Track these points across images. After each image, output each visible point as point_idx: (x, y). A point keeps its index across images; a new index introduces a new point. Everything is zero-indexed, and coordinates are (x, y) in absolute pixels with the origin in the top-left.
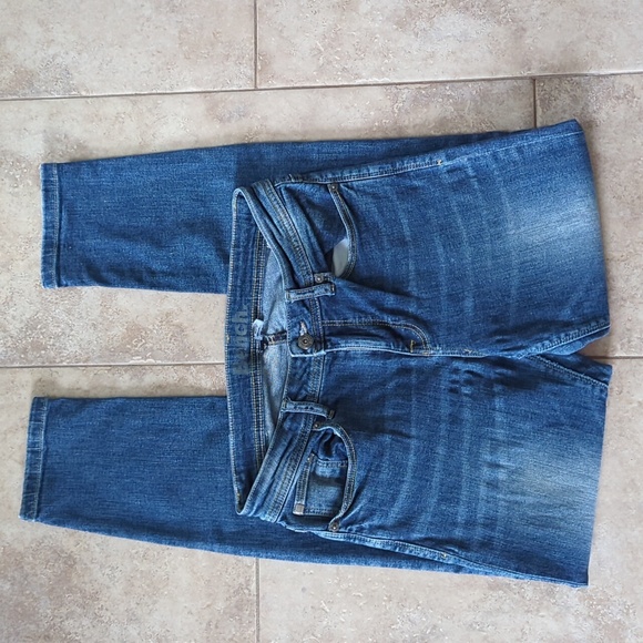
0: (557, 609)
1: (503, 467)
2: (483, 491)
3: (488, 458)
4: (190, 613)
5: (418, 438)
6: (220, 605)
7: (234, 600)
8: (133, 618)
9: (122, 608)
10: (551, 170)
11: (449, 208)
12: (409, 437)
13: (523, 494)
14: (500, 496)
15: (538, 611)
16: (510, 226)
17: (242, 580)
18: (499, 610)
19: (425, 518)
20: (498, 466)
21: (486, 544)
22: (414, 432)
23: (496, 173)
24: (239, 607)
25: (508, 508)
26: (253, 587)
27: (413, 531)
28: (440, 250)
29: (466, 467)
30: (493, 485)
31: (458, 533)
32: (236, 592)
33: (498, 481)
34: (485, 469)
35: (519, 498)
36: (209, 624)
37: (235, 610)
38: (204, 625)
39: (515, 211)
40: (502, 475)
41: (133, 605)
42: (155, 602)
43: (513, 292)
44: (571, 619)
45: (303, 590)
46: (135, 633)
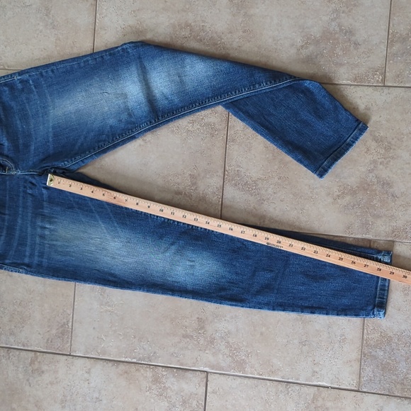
0: (214, 351)
1: (47, 228)
2: (38, 240)
3: (40, 224)
4: (39, 334)
5: (9, 215)
6: (54, 331)
7: (61, 329)
8: (12, 333)
9: (7, 328)
10: (68, 80)
11: (22, 101)
12: (5, 214)
13: (56, 241)
14: (46, 242)
15: (205, 350)
16: (50, 108)
17: (65, 321)
18: (187, 348)
19: (12, 253)
20: (45, 228)
21: (40, 265)
22: (7, 212)
23: (43, 83)
24: (63, 334)
25: (49, 248)
26: (70, 324)
27: (6, 259)
28: (18, 122)
29: (29, 229)
30: (42, 237)
31: (27, 260)
32: (62, 326)
33: (45, 234)
34: (39, 230)
35: (55, 243)
36: (48, 340)
37: (61, 335)
38: (45, 341)
39: (52, 101)
40: (47, 232)
41: (13, 327)
42: (23, 327)
43: (51, 140)
44: (221, 356)
45: (94, 328)
46: (13, 341)
